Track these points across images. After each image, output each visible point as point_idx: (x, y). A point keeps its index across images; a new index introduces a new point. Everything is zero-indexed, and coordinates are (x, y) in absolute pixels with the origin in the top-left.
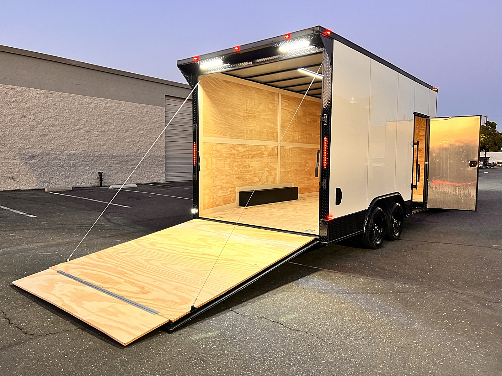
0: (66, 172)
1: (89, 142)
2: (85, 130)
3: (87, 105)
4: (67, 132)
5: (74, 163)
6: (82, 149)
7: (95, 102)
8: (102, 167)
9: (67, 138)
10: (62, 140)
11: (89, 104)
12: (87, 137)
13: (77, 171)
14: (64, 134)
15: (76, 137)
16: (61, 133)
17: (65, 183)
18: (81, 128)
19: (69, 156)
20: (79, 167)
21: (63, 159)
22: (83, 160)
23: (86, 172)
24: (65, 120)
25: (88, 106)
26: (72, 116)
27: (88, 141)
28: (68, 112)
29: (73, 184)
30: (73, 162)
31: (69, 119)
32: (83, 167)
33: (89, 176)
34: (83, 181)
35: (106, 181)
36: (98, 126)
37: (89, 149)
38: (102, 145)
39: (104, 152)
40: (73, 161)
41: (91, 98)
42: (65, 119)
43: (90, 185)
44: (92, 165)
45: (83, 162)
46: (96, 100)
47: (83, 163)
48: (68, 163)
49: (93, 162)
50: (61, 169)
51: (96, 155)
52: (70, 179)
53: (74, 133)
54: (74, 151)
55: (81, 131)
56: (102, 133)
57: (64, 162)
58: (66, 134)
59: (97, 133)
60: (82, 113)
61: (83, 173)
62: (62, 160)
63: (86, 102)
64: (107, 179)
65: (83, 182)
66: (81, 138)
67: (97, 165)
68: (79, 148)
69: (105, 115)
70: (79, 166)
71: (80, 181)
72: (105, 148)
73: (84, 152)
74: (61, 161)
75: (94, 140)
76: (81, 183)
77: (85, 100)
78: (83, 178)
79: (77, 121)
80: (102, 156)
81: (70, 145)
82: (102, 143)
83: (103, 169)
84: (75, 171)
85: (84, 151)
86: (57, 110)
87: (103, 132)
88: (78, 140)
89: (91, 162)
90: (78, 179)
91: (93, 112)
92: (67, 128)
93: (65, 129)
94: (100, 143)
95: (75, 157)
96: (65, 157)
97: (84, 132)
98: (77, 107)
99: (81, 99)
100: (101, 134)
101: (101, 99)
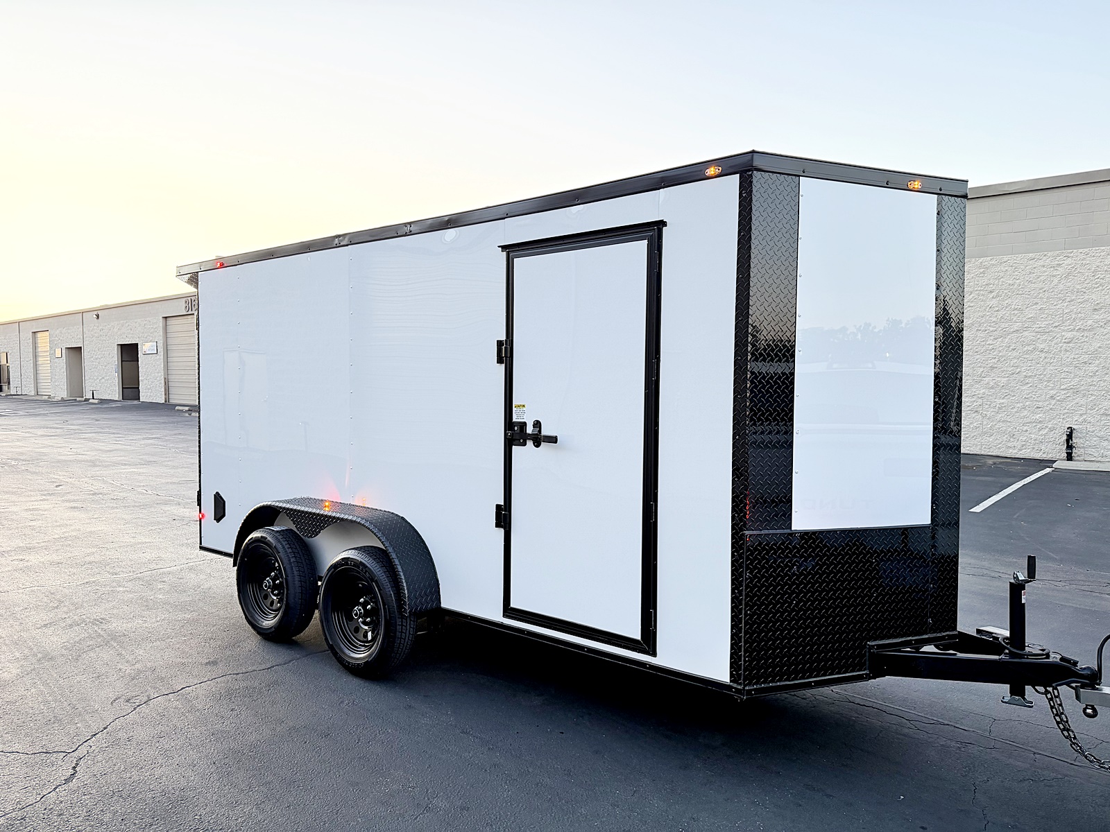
0: (985, 423)
1: (1046, 357)
2: (1037, 330)
3: (1045, 272)
4: (992, 338)
5: (1003, 403)
6: (1024, 374)
7: (1069, 261)
8: (1081, 415)
9: (991, 350)
10: (978, 356)
11: (1052, 269)
12: (1042, 346)
13: (1010, 422)
14: (983, 343)
15: (1011, 347)
16: (978, 342)
17: (982, 445)
18: (1027, 325)
19: (992, 388)
20: (1016, 412)
21: (979, 394)
22: (1027, 398)
23: (1034, 424)
24: (988, 314)
25: (1047, 273)
26: (1007, 302)
27: (1043, 355)
28: (997, 296)
29: (999, 448)
30: (1003, 401)
31: (998, 311)
32: (1026, 412)
33: (1042, 435)
34: (1025, 445)
35: (1090, 451)
36: (1073, 317)
37: (1045, 373)
38: (1085, 363)
39: (1089, 380)
40: (1003, 399)
41: (1058, 256)
42: (988, 312)
43: (1044, 456)
44: (1051, 409)
45: (1027, 401)
46: (1072, 255)
47: (1027, 403)
48: (988, 403)
49: (1053, 402)
50: (974, 415)
51: (1062, 387)
52: (993, 437)
53: (1007, 340)
54: (1004, 377)
55: (1026, 334)
56: (1086, 334)
57: (980, 400)
58: (988, 343)
59: (1069, 335)
60: (1032, 292)
61: (1025, 428)
62: (975, 397)
63: (1044, 266)
64: (1095, 447)
65: (1024, 447)
66: (1025, 349)
67: (1066, 411)
68: (1018, 370)
69: (1098, 287)
70: (1015, 410)
71: (1018, 444)
72: (1093, 368)
73: (1031, 380)
74: (974, 399)
75: (1060, 351)
76: (1021, 450)
77: (1041, 263)
78: (1025, 438)
79: (1016, 312)
80: (1082, 388)
81: (996, 366)
82: (1086, 358)
83: (1085, 420)
84: (1003, 421)
85: (1030, 377)
86: (972, 295)
87: (1089, 330)
88: (1015, 354)
89: (1048, 403)
90: (1012, 440)
91: (1061, 287)
92: (991, 329)
93: (987, 331)
94: (1076, 357)
95: (1007, 391)
96: (984, 391)
97: (1034, 334)
98: (1018, 281)
99: (1031, 262)
100: (1083, 336)
101: (1086, 250)
